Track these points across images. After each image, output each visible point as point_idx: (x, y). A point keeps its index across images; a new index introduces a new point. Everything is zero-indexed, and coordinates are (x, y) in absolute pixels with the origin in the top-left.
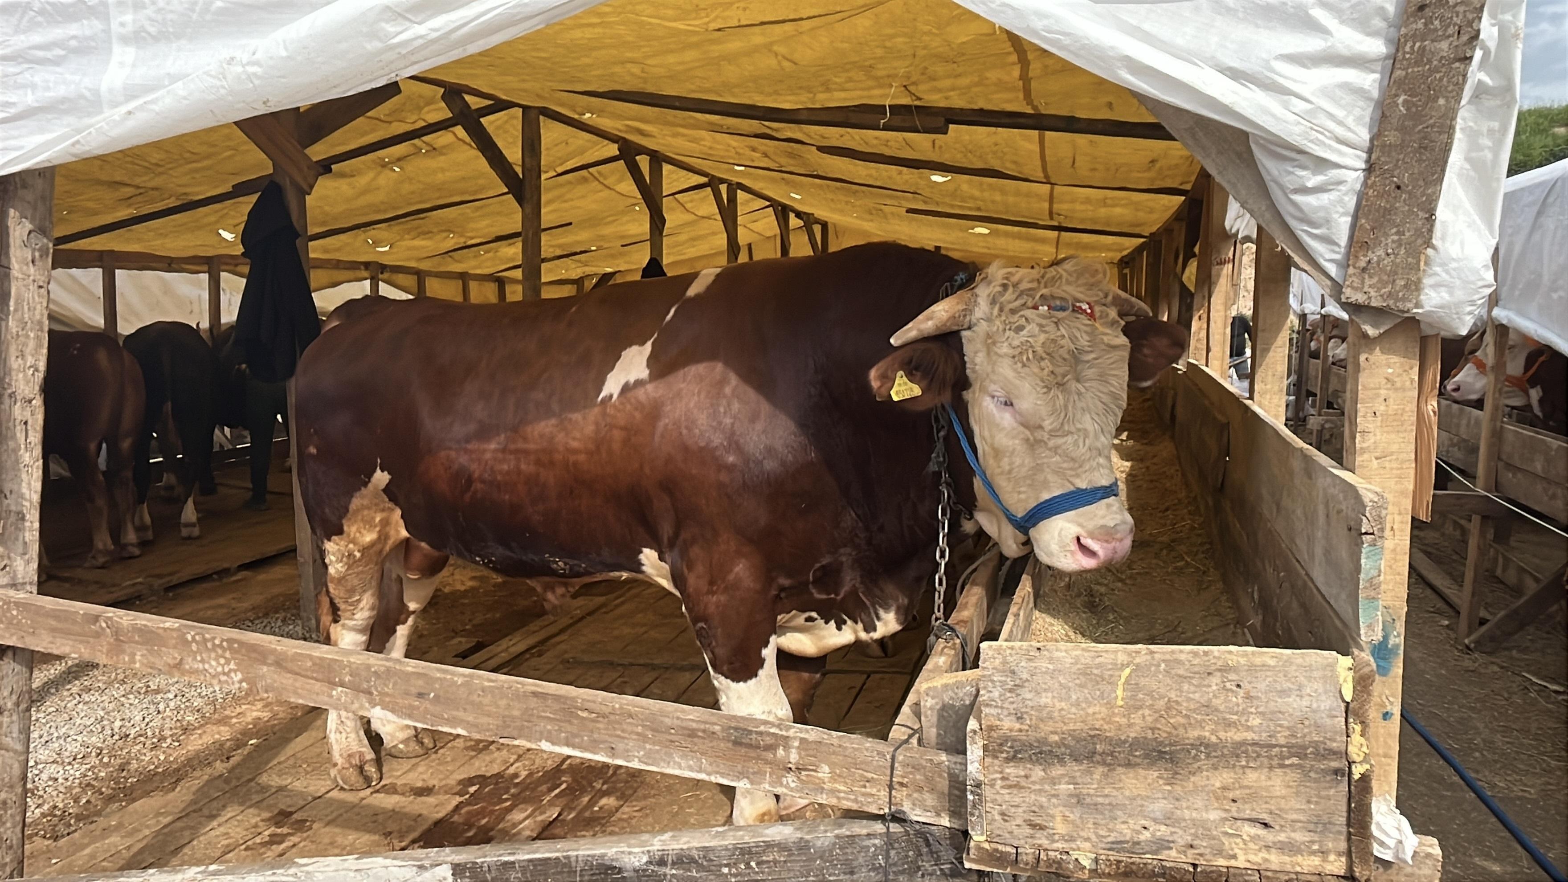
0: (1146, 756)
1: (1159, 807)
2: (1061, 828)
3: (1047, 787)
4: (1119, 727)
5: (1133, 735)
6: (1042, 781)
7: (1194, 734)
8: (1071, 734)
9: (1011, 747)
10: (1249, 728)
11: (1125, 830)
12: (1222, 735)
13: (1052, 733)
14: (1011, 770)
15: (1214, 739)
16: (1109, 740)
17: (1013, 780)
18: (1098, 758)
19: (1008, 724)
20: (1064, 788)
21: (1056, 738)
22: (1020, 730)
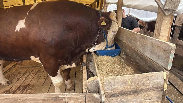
0: (133, 93)
1: (134, 100)
3: (116, 100)
4: (129, 89)
5: (131, 90)
7: (141, 88)
8: (120, 91)
9: (110, 95)
10: (149, 86)
12: (145, 87)
13: (117, 92)
14: (110, 99)
15: (144, 88)
16: (127, 91)
17: (110, 100)
18: (125, 94)
19: (109, 92)
20: (119, 100)
21: (118, 92)
22: (112, 92)
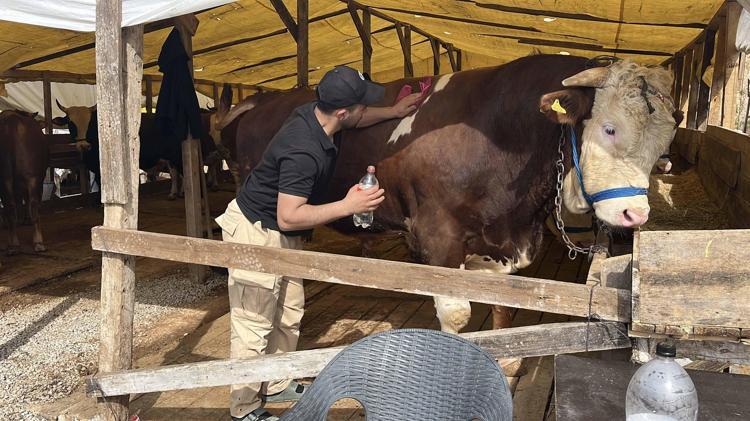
0: (719, 280)
1: (723, 303)
2: (677, 315)
3: (670, 296)
4: (706, 267)
5: (712, 271)
6: (668, 293)
8: (682, 271)
9: (654, 278)
11: (707, 314)
13: (674, 271)
14: (653, 289)
16: (701, 274)
17: (654, 294)
18: (695, 282)
19: (653, 268)
20: (679, 296)
21: (675, 273)
22: (658, 271)
